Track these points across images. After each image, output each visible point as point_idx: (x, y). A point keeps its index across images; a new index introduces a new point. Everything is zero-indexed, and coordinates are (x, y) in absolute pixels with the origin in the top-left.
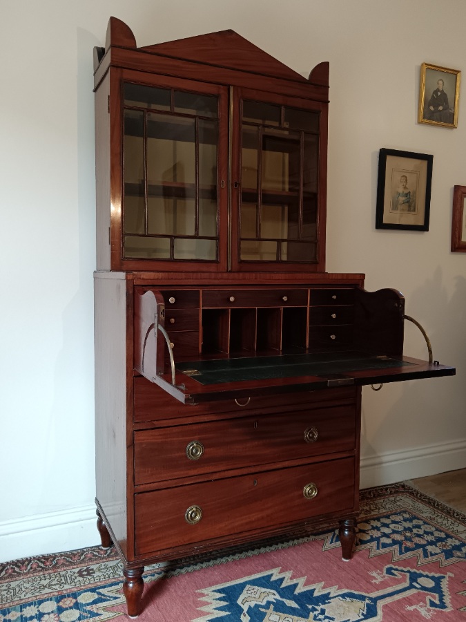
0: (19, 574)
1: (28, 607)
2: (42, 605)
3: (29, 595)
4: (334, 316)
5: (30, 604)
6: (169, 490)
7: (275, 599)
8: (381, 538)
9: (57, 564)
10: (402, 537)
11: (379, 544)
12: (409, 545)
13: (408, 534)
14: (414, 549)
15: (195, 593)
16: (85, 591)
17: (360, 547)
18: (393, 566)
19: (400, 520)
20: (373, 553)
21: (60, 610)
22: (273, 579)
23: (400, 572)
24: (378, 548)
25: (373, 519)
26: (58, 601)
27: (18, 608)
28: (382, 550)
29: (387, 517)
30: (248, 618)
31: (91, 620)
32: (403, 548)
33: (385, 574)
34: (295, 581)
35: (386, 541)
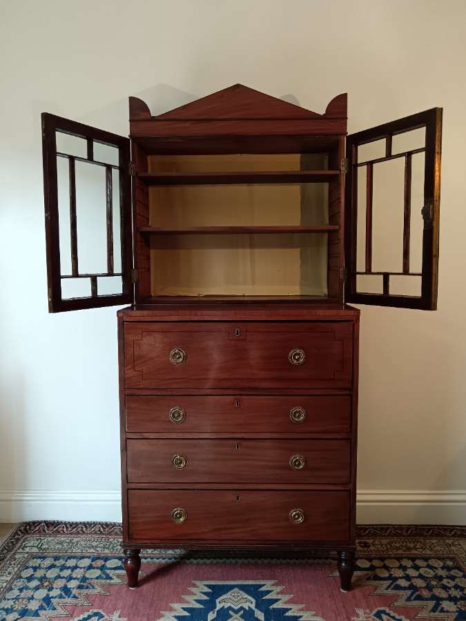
0: (84, 533)
1: (72, 560)
2: (82, 561)
3: (79, 551)
5: (74, 558)
6: (157, 491)
7: (249, 607)
8: (400, 580)
9: (112, 531)
10: (424, 585)
11: (392, 583)
12: (425, 593)
13: (434, 583)
14: (427, 599)
15: (190, 582)
16: (115, 558)
17: (369, 582)
18: (387, 610)
19: (437, 566)
20: (379, 592)
21: (90, 567)
22: (263, 589)
23: (390, 618)
24: (387, 589)
25: (408, 559)
26: (92, 561)
27: (66, 559)
28: (390, 592)
29: (426, 559)
30: (215, 615)
31: (103, 581)
32: (415, 595)
33: (372, 615)
34: (279, 597)
35: (403, 583)
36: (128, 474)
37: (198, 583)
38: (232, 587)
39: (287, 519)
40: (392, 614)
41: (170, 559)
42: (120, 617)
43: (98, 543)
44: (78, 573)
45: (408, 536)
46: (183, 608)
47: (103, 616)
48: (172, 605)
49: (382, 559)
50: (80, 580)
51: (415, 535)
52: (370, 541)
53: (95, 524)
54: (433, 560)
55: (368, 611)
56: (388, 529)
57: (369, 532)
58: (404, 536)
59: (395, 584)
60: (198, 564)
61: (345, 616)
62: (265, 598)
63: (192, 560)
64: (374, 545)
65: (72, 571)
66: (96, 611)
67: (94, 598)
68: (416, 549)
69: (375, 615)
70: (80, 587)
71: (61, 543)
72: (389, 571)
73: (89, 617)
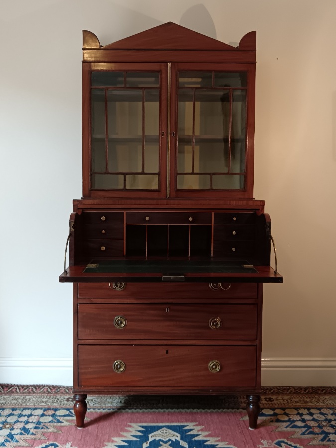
0: (34, 392)
1: (27, 410)
2: (36, 411)
3: (32, 404)
4: (234, 233)
5: (28, 409)
6: (102, 347)
7: (175, 439)
8: (297, 422)
9: (59, 391)
10: (316, 424)
11: (290, 424)
12: (316, 430)
13: (324, 423)
14: (317, 434)
15: (127, 424)
16: (63, 409)
17: (272, 423)
18: (286, 441)
19: (327, 413)
20: (280, 429)
21: (43, 415)
22: (186, 428)
23: (287, 445)
24: (286, 427)
25: (304, 408)
26: (45, 410)
27: (22, 409)
28: (289, 429)
29: (319, 409)
30: (148, 444)
31: (55, 424)
32: (308, 431)
33: (273, 444)
34: (200, 433)
35: (300, 424)
36: (79, 332)
37: (133, 424)
38: (162, 427)
39: (206, 369)
40: (289, 442)
41: (109, 409)
42: (71, 446)
43: (47, 399)
44: (34, 419)
45: (305, 394)
46: (122, 440)
47: (57, 446)
48: (113, 438)
49: (283, 409)
50: (36, 423)
51: (311, 393)
52: (274, 397)
53: (43, 386)
54: (325, 409)
55: (270, 441)
56: (289, 389)
57: (274, 392)
58: (302, 394)
59: (292, 424)
60: (133, 412)
61: (252, 444)
62: (188, 433)
63: (127, 410)
64: (277, 399)
65: (29, 417)
66: (51, 442)
67: (49, 434)
68: (311, 402)
69: (276, 443)
70: (36, 428)
71: (17, 399)
72: (288, 416)
73: (47, 446)
